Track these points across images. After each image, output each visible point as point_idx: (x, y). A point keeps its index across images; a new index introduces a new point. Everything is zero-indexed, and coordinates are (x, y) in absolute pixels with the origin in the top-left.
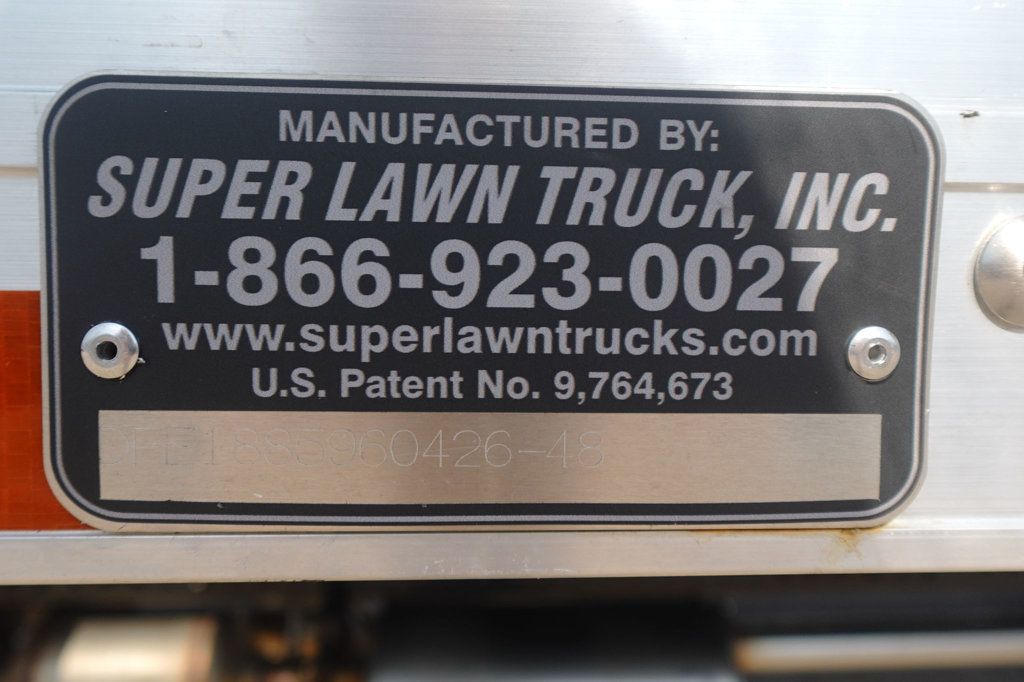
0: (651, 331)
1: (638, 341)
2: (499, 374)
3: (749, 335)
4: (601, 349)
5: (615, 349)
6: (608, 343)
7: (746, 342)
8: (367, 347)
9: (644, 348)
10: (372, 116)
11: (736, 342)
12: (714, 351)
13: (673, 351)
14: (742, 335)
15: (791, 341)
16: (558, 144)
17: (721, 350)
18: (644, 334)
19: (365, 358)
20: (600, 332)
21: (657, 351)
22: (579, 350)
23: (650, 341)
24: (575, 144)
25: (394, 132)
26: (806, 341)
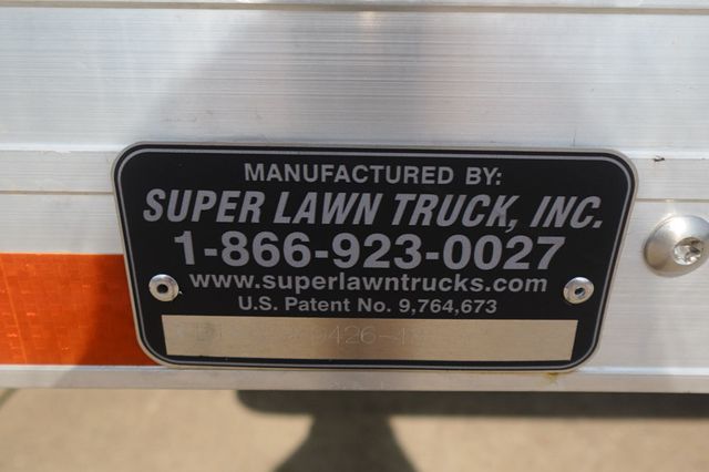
0: (454, 279)
1: (446, 285)
2: (370, 300)
3: (508, 281)
4: (425, 288)
5: (433, 288)
6: (429, 285)
7: (507, 285)
8: (298, 287)
9: (449, 288)
10: (297, 166)
11: (500, 285)
12: (488, 289)
13: (465, 289)
14: (504, 281)
15: (533, 284)
16: (406, 181)
17: (492, 289)
18: (450, 281)
19: (298, 292)
20: (425, 280)
21: (456, 289)
22: (413, 288)
23: (453, 284)
24: (416, 181)
25: (311, 175)
26: (541, 284)
